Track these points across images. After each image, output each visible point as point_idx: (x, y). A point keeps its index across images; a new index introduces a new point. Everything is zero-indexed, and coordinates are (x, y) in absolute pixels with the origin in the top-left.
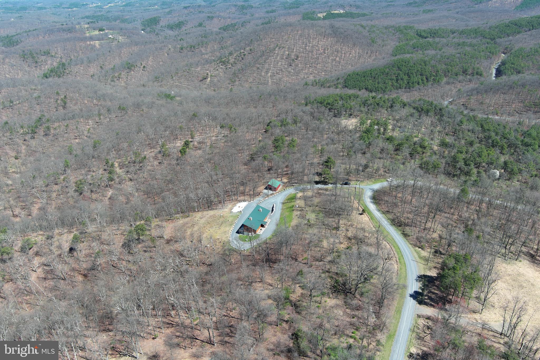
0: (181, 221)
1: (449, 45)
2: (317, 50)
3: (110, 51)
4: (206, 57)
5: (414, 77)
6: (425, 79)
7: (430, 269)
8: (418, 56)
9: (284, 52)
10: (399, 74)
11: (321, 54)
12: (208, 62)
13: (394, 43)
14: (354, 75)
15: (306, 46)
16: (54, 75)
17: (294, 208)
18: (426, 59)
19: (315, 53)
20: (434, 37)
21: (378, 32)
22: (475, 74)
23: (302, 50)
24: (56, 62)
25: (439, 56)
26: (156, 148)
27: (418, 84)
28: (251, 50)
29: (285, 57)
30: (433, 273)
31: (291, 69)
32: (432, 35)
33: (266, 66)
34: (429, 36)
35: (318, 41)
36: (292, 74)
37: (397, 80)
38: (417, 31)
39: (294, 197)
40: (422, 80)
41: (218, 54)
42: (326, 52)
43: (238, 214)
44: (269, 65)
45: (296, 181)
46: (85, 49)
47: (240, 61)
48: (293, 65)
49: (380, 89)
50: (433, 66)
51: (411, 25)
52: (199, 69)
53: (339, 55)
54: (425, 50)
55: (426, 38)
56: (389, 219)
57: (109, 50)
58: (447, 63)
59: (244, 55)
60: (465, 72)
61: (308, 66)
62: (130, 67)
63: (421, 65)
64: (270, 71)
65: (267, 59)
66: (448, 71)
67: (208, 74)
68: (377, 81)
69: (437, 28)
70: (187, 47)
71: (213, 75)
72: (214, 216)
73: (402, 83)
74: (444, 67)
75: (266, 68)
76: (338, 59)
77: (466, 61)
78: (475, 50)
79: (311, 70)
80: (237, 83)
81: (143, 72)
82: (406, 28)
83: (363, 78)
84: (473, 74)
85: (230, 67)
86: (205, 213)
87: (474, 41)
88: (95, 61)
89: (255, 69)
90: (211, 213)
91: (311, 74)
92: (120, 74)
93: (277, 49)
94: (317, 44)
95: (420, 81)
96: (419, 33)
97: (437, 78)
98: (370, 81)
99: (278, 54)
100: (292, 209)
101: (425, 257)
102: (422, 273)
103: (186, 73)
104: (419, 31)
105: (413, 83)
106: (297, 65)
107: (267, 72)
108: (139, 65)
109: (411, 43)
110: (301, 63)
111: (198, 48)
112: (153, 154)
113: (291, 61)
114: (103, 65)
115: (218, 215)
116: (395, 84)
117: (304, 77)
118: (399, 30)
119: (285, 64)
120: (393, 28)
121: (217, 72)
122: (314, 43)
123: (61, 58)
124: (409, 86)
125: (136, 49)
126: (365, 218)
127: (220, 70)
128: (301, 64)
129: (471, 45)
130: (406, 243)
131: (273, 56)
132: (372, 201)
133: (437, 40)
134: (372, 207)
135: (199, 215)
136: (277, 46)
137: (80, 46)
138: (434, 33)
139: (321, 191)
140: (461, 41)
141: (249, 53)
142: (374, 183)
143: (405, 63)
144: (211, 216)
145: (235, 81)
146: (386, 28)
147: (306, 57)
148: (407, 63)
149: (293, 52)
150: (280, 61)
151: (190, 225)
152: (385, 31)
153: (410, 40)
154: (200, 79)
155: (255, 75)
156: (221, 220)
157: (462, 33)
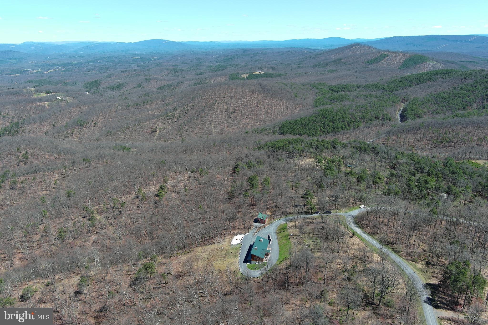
0: (184, 258)
1: (359, 97)
2: (251, 104)
3: (60, 111)
4: (152, 112)
5: (337, 123)
6: (346, 124)
7: (430, 278)
8: (336, 106)
9: (223, 106)
10: (325, 121)
11: (255, 107)
12: (154, 117)
13: (313, 97)
14: (287, 123)
15: (241, 102)
16: (8, 134)
17: (289, 237)
18: (344, 108)
19: (250, 107)
20: (344, 91)
21: (297, 88)
22: (385, 119)
23: (238, 104)
24: (8, 122)
25: (354, 105)
26: (132, 194)
27: (342, 128)
28: (193, 106)
29: (224, 111)
30: (434, 281)
31: (231, 121)
32: (342, 90)
33: (209, 119)
34: (340, 90)
35: (251, 97)
36: (232, 124)
37: (324, 126)
38: (329, 87)
39: (286, 227)
40: (345, 126)
41: (163, 110)
42: (259, 105)
43: (238, 245)
44: (211, 118)
45: (281, 213)
46: (35, 109)
47: (185, 115)
48: (232, 117)
49: (311, 134)
50: (352, 114)
51: (323, 82)
52: (147, 123)
53: (270, 107)
54: (341, 101)
55: (338, 92)
56: (376, 239)
57: (59, 109)
58: (362, 111)
59: (188, 110)
60: (377, 117)
61: (245, 117)
62: (81, 124)
63: (341, 113)
64: (213, 123)
65: (209, 112)
66: (364, 118)
67: (157, 128)
68: (308, 128)
69: (345, 84)
70: (133, 105)
71: (161, 128)
72: (215, 249)
73: (328, 128)
74: (360, 114)
75: (209, 120)
76: (269, 111)
77: (377, 109)
78: (381, 100)
79: (248, 121)
80: (184, 134)
81: (94, 127)
82: (319, 84)
83: (295, 126)
84: (383, 119)
85: (175, 120)
86: (205, 247)
87: (378, 93)
88: (47, 120)
89: (199, 121)
90: (212, 247)
91: (248, 124)
92: (73, 130)
93: (216, 104)
94: (250, 99)
95: (343, 126)
96: (332, 88)
97: (357, 123)
98: (302, 128)
99: (218, 108)
100: (288, 237)
101: (420, 268)
102: (425, 282)
103: (135, 128)
104: (331, 87)
105: (338, 128)
106: (235, 117)
107: (210, 124)
108: (90, 121)
109: (327, 96)
110: (239, 115)
111: (143, 106)
112: (130, 200)
113: (230, 114)
114: (56, 123)
115: (219, 249)
116: (323, 130)
117: (243, 127)
118: (314, 86)
119: (225, 117)
120: (309, 85)
121: (165, 125)
122: (248, 98)
123: (13, 118)
124: (335, 131)
125: (84, 108)
126: (356, 240)
127: (167, 123)
128: (239, 117)
129: (376, 97)
130: (400, 259)
131: (213, 110)
132: (355, 225)
133: (348, 93)
134: (358, 230)
135: (200, 250)
136: (216, 102)
137: (31, 108)
138: (344, 88)
139: (309, 220)
140: (368, 93)
141: (192, 109)
142: (350, 210)
143: (328, 112)
144: (212, 250)
145: (183, 132)
146: (303, 85)
147: (242, 110)
148: (330, 112)
149: (231, 106)
150: (220, 114)
151: (194, 259)
152: (303, 87)
153: (325, 94)
154: (150, 132)
155: (200, 126)
156: (224, 252)
157: (365, 87)
